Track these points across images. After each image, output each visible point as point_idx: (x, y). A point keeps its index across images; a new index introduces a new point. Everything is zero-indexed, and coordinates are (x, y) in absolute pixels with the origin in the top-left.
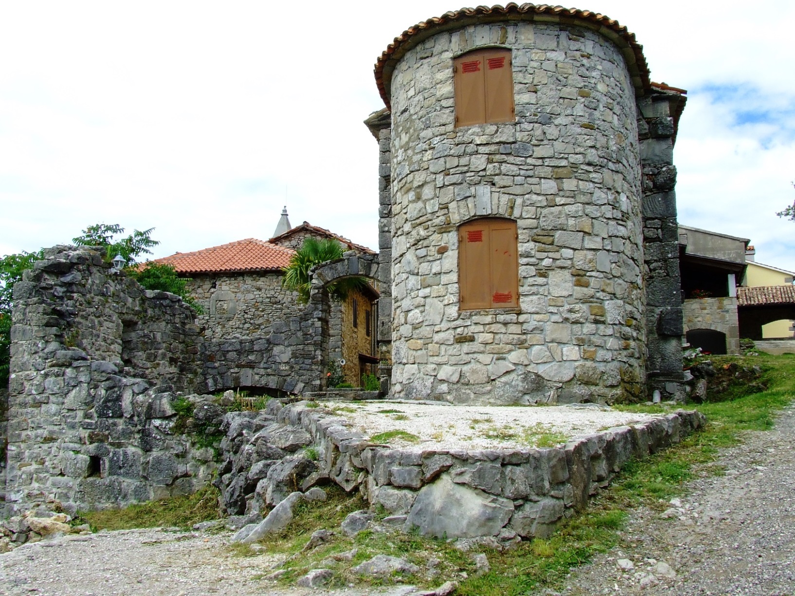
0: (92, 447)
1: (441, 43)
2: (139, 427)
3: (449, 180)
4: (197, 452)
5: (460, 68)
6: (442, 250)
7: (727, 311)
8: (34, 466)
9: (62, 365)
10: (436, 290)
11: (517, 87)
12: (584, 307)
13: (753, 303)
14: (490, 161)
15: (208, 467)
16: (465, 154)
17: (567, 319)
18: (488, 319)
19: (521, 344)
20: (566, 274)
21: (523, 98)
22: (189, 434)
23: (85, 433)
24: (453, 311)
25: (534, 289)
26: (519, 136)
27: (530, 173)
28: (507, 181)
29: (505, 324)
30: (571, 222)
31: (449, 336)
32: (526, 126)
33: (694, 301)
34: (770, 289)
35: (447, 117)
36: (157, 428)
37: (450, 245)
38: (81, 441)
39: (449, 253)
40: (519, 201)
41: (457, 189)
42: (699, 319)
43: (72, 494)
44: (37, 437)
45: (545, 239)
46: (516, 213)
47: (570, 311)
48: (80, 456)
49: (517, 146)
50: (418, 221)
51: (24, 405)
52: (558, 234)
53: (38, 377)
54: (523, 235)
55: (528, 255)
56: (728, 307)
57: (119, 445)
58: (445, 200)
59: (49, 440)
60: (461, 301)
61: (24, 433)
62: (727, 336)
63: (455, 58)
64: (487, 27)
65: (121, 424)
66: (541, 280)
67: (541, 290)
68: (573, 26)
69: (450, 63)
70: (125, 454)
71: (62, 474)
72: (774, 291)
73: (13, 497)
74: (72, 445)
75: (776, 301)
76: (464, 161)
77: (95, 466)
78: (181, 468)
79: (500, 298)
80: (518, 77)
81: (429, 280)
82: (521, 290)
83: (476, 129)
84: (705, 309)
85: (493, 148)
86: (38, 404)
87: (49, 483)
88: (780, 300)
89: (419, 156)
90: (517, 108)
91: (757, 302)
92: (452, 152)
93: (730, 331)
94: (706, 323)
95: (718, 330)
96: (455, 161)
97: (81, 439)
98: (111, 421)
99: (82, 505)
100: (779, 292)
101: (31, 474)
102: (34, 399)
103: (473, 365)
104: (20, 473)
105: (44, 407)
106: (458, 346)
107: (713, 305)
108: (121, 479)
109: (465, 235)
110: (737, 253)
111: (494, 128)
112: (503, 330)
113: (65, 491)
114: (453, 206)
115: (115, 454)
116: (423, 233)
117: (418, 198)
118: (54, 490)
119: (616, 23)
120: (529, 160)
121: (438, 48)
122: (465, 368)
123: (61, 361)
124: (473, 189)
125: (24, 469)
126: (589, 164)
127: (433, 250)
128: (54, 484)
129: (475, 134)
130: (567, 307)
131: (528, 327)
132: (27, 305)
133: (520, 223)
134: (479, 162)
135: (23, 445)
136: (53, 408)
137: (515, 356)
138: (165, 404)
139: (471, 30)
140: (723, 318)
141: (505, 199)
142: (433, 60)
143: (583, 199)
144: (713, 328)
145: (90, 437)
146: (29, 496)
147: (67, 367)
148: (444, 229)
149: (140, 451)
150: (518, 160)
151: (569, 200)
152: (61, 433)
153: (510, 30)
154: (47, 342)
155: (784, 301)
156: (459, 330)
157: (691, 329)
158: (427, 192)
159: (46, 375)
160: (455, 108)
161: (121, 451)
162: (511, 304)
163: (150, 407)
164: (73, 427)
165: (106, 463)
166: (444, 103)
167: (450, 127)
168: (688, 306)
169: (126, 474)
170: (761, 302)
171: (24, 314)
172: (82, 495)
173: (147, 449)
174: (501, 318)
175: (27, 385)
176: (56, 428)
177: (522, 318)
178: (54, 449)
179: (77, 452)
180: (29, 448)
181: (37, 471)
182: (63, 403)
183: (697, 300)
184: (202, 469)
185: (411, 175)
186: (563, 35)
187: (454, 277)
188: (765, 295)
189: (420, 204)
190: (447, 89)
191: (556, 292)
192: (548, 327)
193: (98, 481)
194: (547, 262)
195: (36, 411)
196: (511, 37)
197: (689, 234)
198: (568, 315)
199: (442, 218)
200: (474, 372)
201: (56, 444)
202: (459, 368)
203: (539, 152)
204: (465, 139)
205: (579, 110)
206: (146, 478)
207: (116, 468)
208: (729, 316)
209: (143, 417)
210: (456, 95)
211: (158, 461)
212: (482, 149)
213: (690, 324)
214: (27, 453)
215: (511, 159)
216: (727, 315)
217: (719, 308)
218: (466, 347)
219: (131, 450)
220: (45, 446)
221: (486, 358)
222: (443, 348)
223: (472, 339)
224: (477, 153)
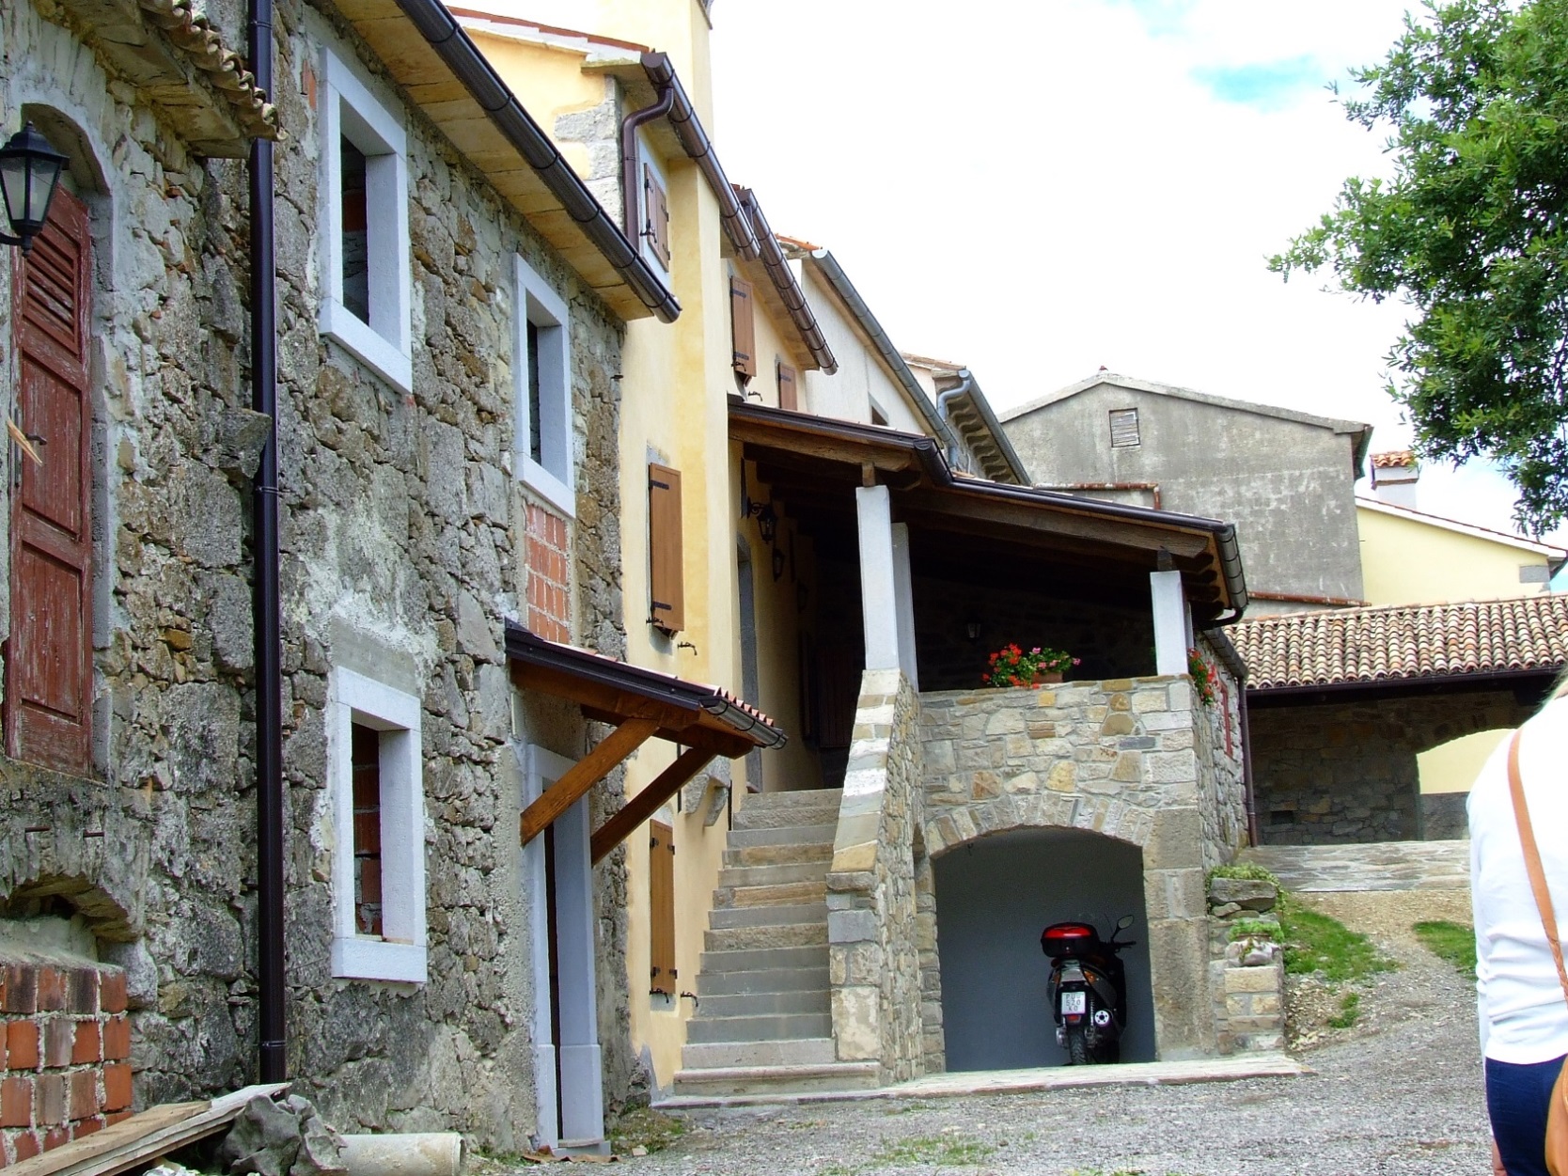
7: (1147, 743)
13: (1364, 671)
33: (996, 697)
34: (1437, 612)
42: (1025, 781)
56: (1150, 723)
62: (1147, 860)
72: (1453, 621)
75: (1454, 663)
84: (1048, 733)
88: (1470, 659)
91: (1380, 669)
93: (1160, 836)
94: (1056, 800)
95: (1109, 829)
100: (1469, 627)
107: (1084, 718)
110: (1323, 476)
140: (1128, 777)
144: (1083, 822)
155: (1485, 660)
157: (986, 827)
168: (975, 722)
170: (1395, 667)
183: (1014, 693)
188: (1416, 638)
197: (1145, 407)
208: (1158, 764)
213: (983, 805)
216: (1147, 761)
217: (1109, 730)
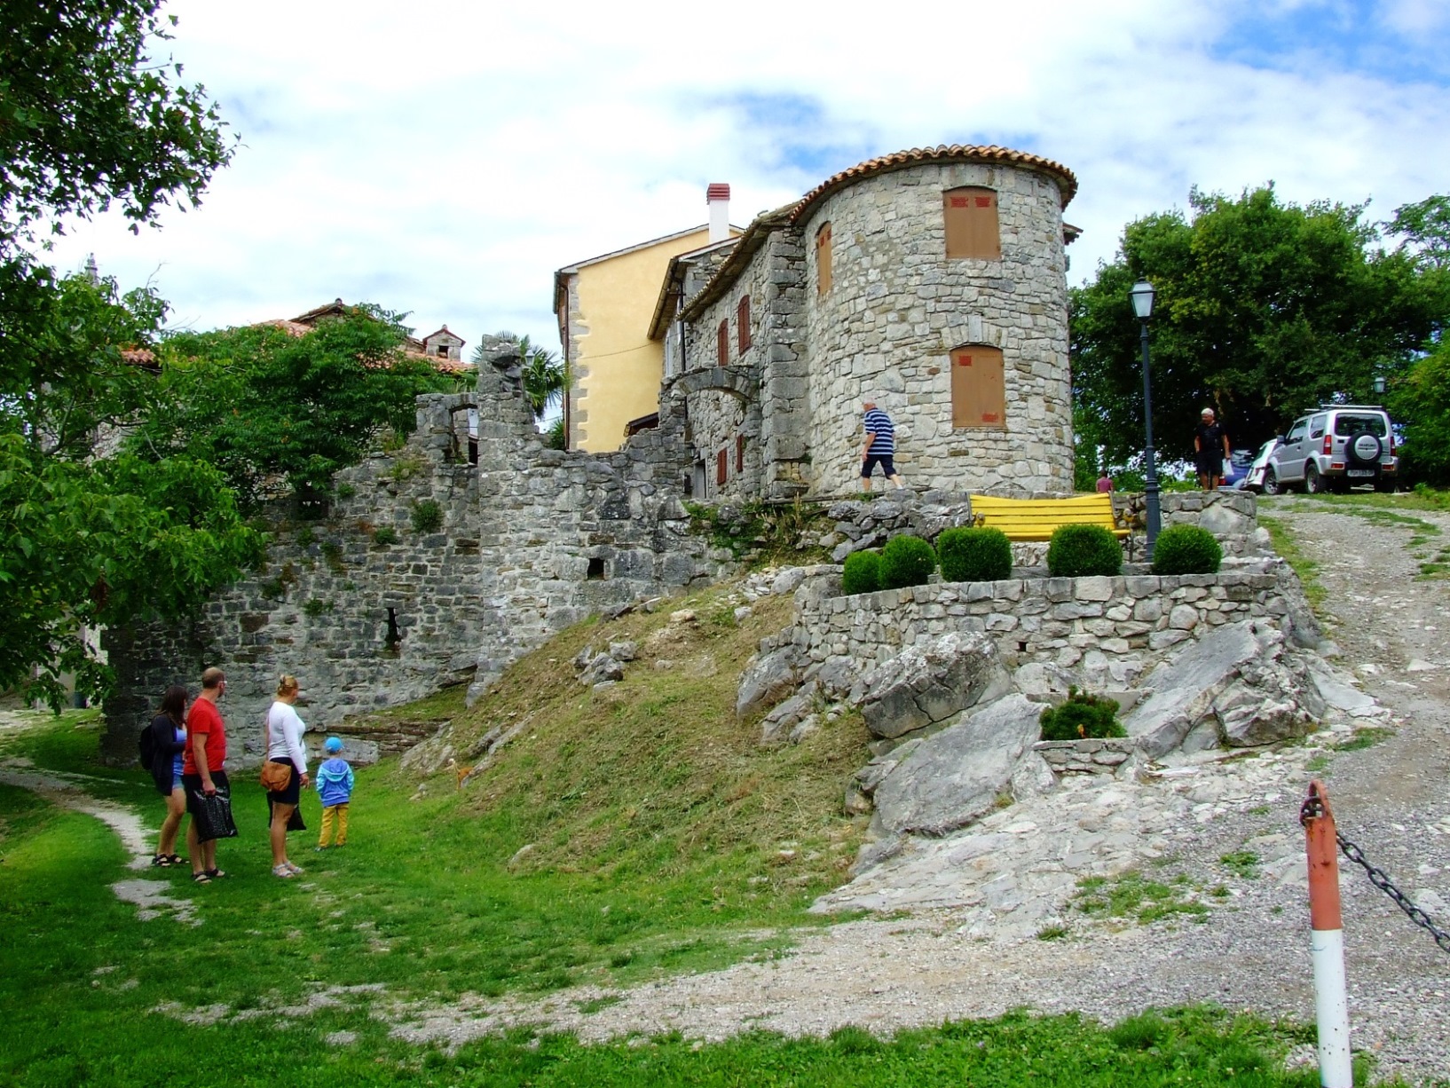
0: (593, 550)
1: (930, 174)
2: (649, 529)
3: (939, 307)
4: (714, 553)
5: (949, 201)
6: (934, 372)
8: (518, 571)
9: (551, 465)
10: (926, 408)
11: (1003, 228)
12: (1053, 429)
14: (981, 294)
15: (727, 567)
16: (957, 284)
17: (1041, 440)
18: (982, 436)
19: (1008, 460)
20: (1040, 399)
21: (1007, 238)
22: (706, 535)
23: (585, 536)
24: (948, 427)
25: (1018, 411)
26: (1005, 273)
27: (1013, 307)
28: (994, 313)
29: (996, 441)
30: (1044, 354)
31: (944, 449)
32: (1010, 264)
35: (938, 247)
36: (671, 529)
37: (942, 368)
38: (580, 543)
39: (942, 374)
40: (1005, 332)
41: (950, 316)
43: (569, 597)
44: (520, 540)
45: (1024, 368)
46: (1003, 343)
47: (1044, 433)
48: (578, 558)
49: (1003, 281)
50: (903, 342)
51: (501, 506)
52: (1034, 364)
53: (519, 478)
54: (1008, 363)
55: (1012, 381)
57: (627, 547)
58: (937, 325)
59: (537, 542)
60: (954, 419)
61: (502, 537)
63: (944, 192)
64: (976, 167)
65: (628, 526)
66: (1023, 404)
67: (1023, 412)
68: (1042, 174)
69: (941, 196)
70: (634, 555)
71: (556, 578)
73: (495, 603)
74: (567, 548)
76: (957, 290)
77: (596, 568)
78: (700, 568)
79: (988, 418)
80: (1004, 218)
81: (919, 398)
82: (1007, 411)
83: (967, 262)
85: (984, 282)
86: (518, 506)
87: (539, 587)
89: (904, 280)
90: (1003, 247)
92: (944, 281)
96: (948, 289)
97: (580, 541)
98: (616, 523)
99: (583, 608)
101: (515, 579)
102: (515, 501)
103: (967, 477)
104: (501, 578)
105: (526, 509)
106: (952, 459)
108: (629, 580)
109: (957, 359)
111: (984, 263)
112: (994, 446)
113: (560, 595)
114: (945, 331)
115: (622, 556)
116: (910, 354)
117: (903, 320)
118: (546, 594)
119: (1061, 167)
120: (1013, 296)
121: (924, 179)
122: (959, 479)
123: (549, 461)
124: (965, 317)
125: (504, 574)
126: (1054, 303)
127: (923, 371)
128: (546, 589)
129: (967, 266)
130: (1042, 429)
131: (1015, 444)
132: (498, 400)
133: (1005, 351)
134: (971, 293)
135: (501, 549)
136: (540, 510)
137: (1003, 469)
138: (681, 507)
139: (962, 167)
141: (994, 329)
142: (921, 189)
143: (1050, 334)
145: (592, 538)
146: (515, 601)
147: (556, 467)
148: (936, 351)
149: (651, 553)
150: (1005, 295)
151: (1042, 335)
152: (551, 536)
153: (997, 172)
154: (526, 440)
156: (953, 445)
158: (915, 315)
159: (531, 475)
160: (947, 240)
161: (629, 552)
162: (998, 424)
163: (663, 508)
164: (569, 529)
165: (610, 566)
166: (935, 233)
167: (942, 257)
169: (636, 576)
171: (496, 410)
172: (582, 597)
173: (659, 550)
174: (992, 435)
175: (504, 486)
176: (544, 531)
177: (1009, 436)
178: (542, 554)
179: (574, 555)
180: (510, 552)
181: (522, 576)
182: (552, 505)
184: (721, 568)
185: (893, 297)
186: (1036, 181)
187: (948, 397)
189: (905, 327)
190: (938, 220)
191: (1035, 416)
192: (1029, 445)
193: (601, 583)
194: (1026, 388)
195: (517, 513)
196: (997, 180)
198: (1041, 436)
199: (935, 342)
200: (969, 482)
201: (545, 547)
202: (954, 479)
203: (1021, 289)
204: (958, 270)
205: (1047, 254)
206: (658, 579)
207: (622, 569)
209: (655, 518)
210: (947, 227)
211: (673, 562)
212: (973, 282)
214: (507, 557)
215: (998, 293)
218: (961, 460)
219: (640, 551)
220: (532, 550)
221: (980, 470)
222: (936, 460)
223: (966, 453)
224: (969, 285)
